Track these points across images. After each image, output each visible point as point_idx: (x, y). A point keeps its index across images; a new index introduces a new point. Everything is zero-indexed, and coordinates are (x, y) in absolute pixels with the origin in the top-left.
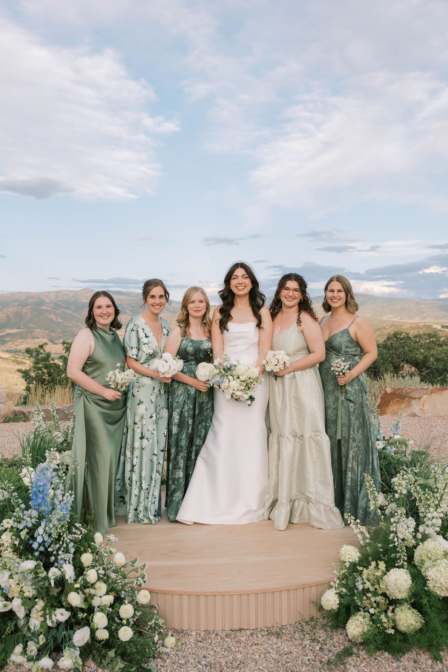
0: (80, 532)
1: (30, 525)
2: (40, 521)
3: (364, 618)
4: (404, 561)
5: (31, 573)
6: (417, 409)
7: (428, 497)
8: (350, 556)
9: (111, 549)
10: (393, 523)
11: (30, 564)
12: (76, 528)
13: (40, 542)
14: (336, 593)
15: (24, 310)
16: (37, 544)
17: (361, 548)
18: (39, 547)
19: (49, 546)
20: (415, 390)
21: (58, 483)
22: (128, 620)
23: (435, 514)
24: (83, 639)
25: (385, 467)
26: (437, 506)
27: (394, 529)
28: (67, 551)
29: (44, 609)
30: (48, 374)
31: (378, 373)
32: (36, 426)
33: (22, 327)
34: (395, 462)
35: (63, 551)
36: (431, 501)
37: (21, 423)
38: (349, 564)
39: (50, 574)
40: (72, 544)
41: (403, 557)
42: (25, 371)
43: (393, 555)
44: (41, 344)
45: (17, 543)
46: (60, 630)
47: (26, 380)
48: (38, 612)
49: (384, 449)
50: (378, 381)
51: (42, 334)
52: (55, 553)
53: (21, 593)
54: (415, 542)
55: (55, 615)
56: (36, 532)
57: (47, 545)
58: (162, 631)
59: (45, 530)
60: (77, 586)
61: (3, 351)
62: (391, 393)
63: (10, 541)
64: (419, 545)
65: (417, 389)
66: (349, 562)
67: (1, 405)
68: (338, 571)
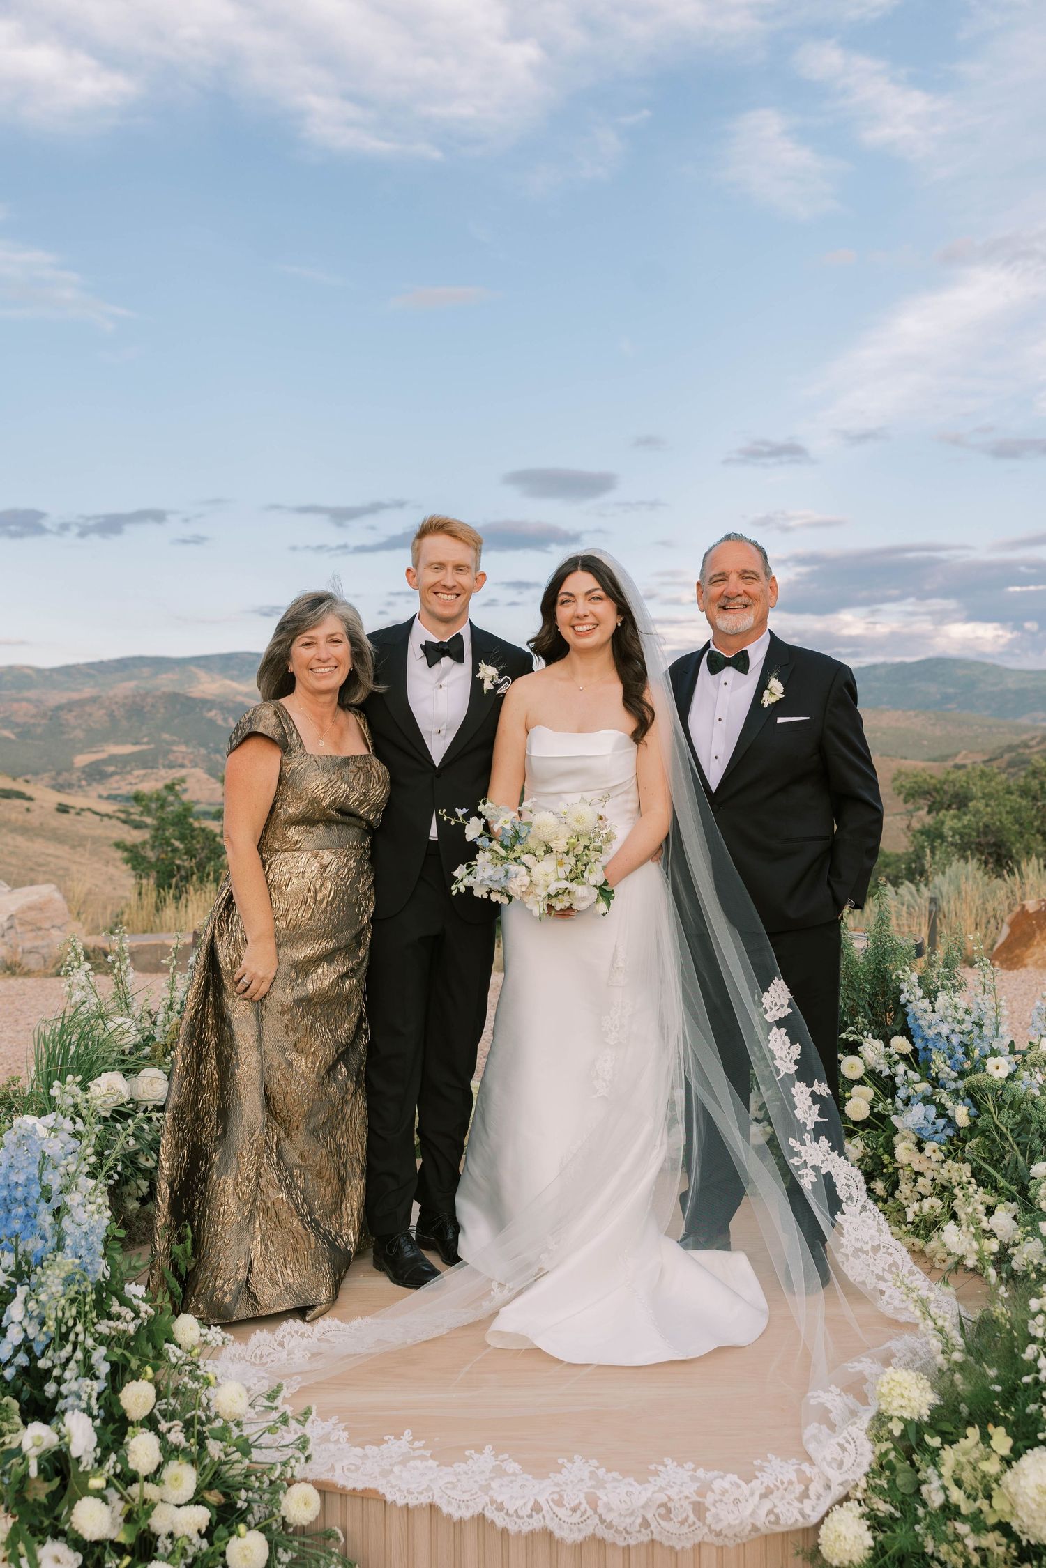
0: (133, 1315)
2: (17, 1281)
8: (904, 1402)
12: (124, 1302)
13: (17, 1342)
14: (863, 1516)
16: (9, 1347)
17: (939, 1379)
18: (14, 1356)
19: (42, 1355)
25: (1012, 1130)
27: (1038, 1333)
28: (86, 1371)
29: (12, 1539)
30: (186, 854)
31: (1005, 857)
32: (73, 1000)
33: (145, 740)
35: (76, 1371)
38: (902, 1426)
39: (28, 1441)
40: (104, 1350)
42: (133, 846)
43: (1032, 1408)
44: (168, 781)
47: (134, 868)
49: (1011, 1077)
50: (1005, 880)
51: (192, 756)
52: (56, 1372)
55: (40, 1563)
56: (4, 1318)
57: (35, 1350)
59: (26, 1309)
60: (96, 1483)
61: (100, 797)
62: (1038, 912)
66: (901, 1419)
67: (54, 932)
68: (868, 1446)
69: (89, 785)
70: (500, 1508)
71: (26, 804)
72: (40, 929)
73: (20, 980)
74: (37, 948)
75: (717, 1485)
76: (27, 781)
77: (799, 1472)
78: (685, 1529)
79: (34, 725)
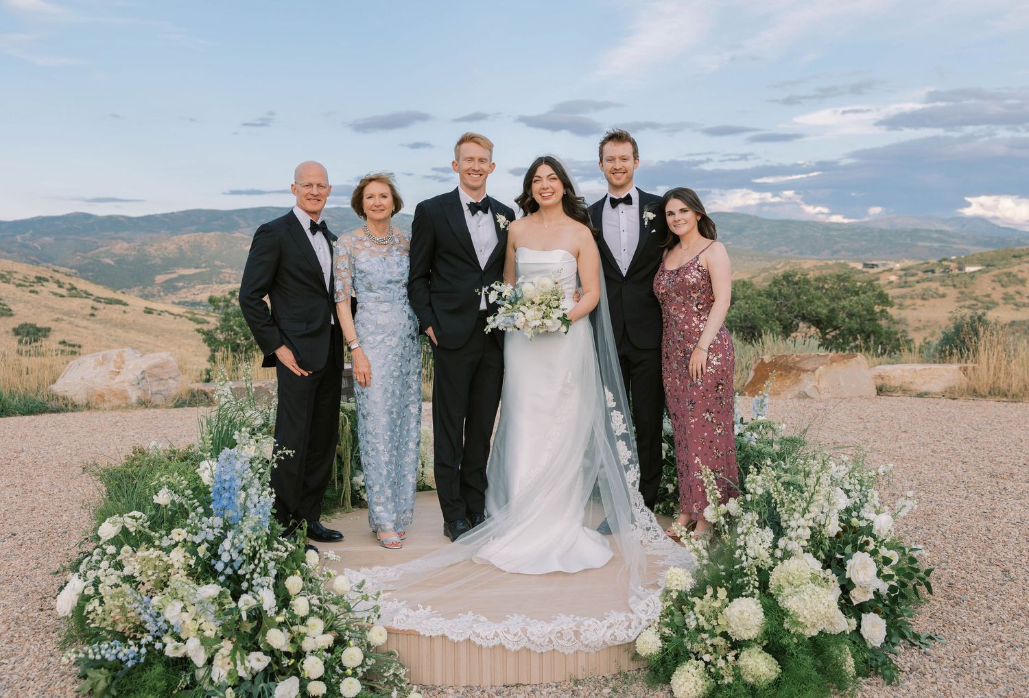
0: (285, 549)
1: (211, 538)
2: (226, 531)
3: (696, 668)
4: (754, 587)
5: (213, 603)
6: (809, 387)
7: (793, 499)
8: (678, 583)
9: (330, 571)
10: (740, 535)
11: (211, 590)
12: (279, 543)
13: (226, 561)
14: (657, 635)
15: (206, 239)
16: (222, 564)
18: (225, 569)
19: (240, 568)
20: (806, 359)
21: (252, 478)
22: (354, 669)
23: (802, 522)
24: (289, 693)
26: (805, 511)
27: (742, 544)
28: (265, 573)
29: (233, 653)
30: (243, 336)
31: (756, 334)
33: (203, 265)
34: (756, 454)
35: (260, 574)
36: (797, 504)
37: (202, 407)
38: (677, 593)
39: (241, 603)
40: (273, 563)
41: (752, 582)
42: (208, 331)
43: (740, 580)
44: (232, 290)
45: (192, 562)
46: (256, 682)
47: (209, 345)
48: (224, 658)
50: (753, 346)
51: (235, 276)
52: (248, 576)
53: (199, 632)
54: (772, 562)
55: (249, 662)
56: (221, 547)
57: (236, 565)
58: (404, 685)
59: (233, 544)
60: (280, 619)
61: (173, 303)
62: (771, 362)
63: (182, 560)
64: (777, 565)
65: (810, 357)
66: (677, 590)
67: (171, 381)
68: (661, 604)
69: (166, 295)
70: (478, 635)
71: (123, 308)
72: (162, 379)
73: (152, 410)
74: (160, 391)
75: (586, 623)
76: (123, 293)
77: (627, 617)
78: (570, 644)
79: (127, 255)
